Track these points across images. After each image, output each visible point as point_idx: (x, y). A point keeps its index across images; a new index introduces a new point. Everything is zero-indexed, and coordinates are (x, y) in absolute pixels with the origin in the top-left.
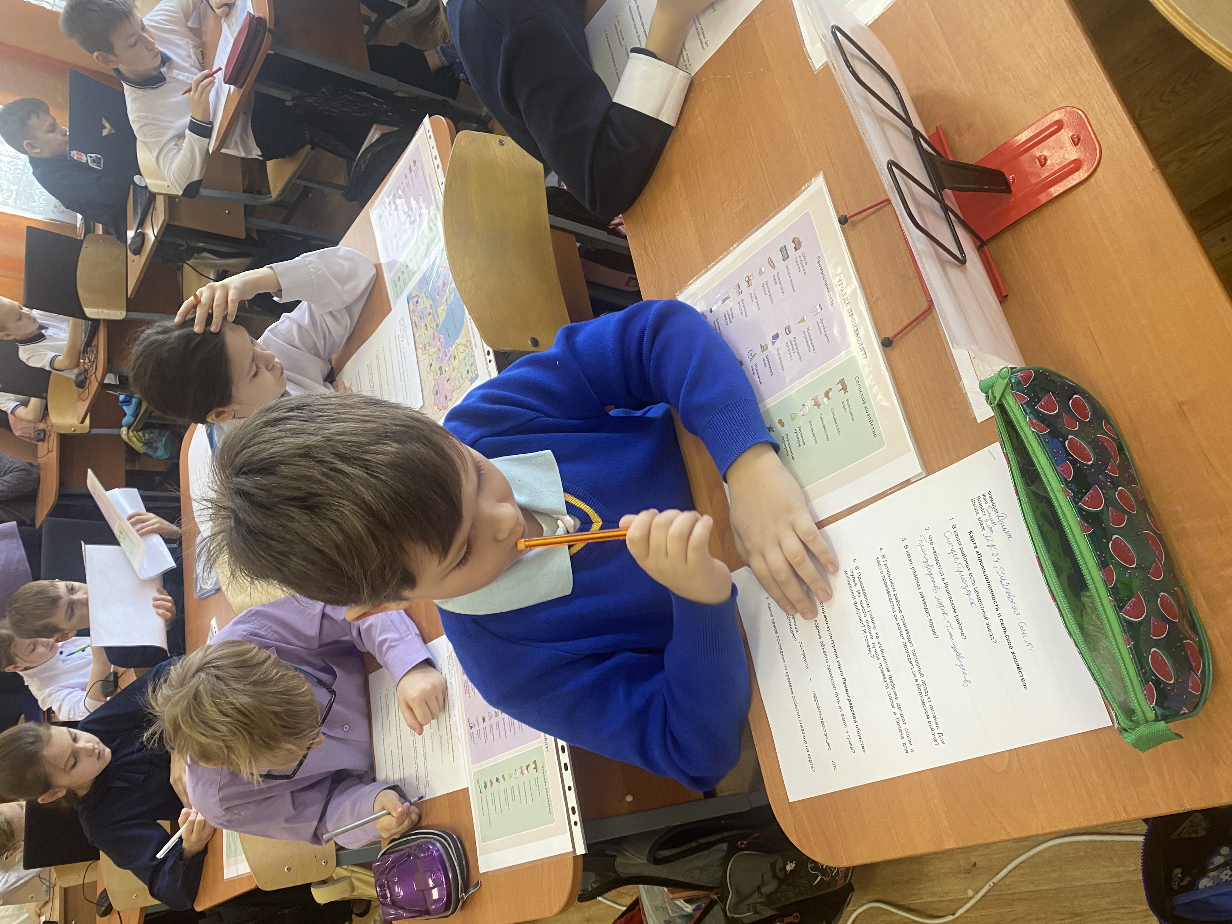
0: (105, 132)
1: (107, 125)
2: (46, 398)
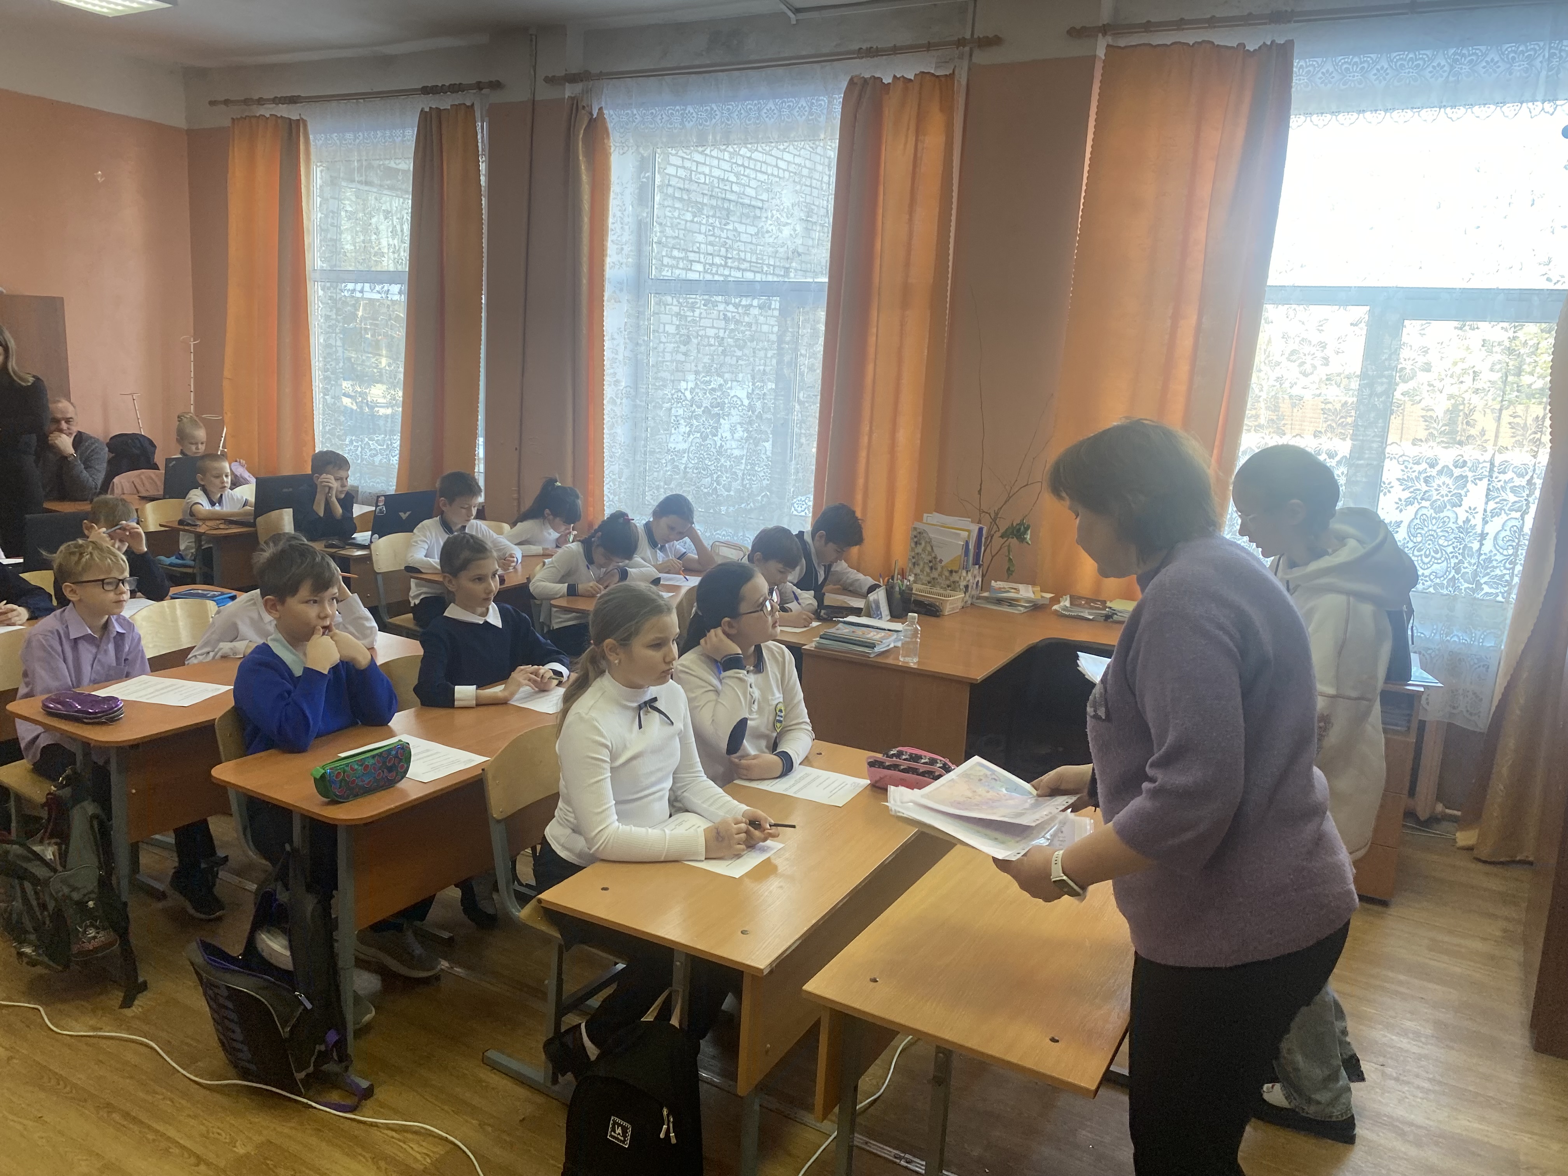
0: (402, 514)
1: (405, 515)
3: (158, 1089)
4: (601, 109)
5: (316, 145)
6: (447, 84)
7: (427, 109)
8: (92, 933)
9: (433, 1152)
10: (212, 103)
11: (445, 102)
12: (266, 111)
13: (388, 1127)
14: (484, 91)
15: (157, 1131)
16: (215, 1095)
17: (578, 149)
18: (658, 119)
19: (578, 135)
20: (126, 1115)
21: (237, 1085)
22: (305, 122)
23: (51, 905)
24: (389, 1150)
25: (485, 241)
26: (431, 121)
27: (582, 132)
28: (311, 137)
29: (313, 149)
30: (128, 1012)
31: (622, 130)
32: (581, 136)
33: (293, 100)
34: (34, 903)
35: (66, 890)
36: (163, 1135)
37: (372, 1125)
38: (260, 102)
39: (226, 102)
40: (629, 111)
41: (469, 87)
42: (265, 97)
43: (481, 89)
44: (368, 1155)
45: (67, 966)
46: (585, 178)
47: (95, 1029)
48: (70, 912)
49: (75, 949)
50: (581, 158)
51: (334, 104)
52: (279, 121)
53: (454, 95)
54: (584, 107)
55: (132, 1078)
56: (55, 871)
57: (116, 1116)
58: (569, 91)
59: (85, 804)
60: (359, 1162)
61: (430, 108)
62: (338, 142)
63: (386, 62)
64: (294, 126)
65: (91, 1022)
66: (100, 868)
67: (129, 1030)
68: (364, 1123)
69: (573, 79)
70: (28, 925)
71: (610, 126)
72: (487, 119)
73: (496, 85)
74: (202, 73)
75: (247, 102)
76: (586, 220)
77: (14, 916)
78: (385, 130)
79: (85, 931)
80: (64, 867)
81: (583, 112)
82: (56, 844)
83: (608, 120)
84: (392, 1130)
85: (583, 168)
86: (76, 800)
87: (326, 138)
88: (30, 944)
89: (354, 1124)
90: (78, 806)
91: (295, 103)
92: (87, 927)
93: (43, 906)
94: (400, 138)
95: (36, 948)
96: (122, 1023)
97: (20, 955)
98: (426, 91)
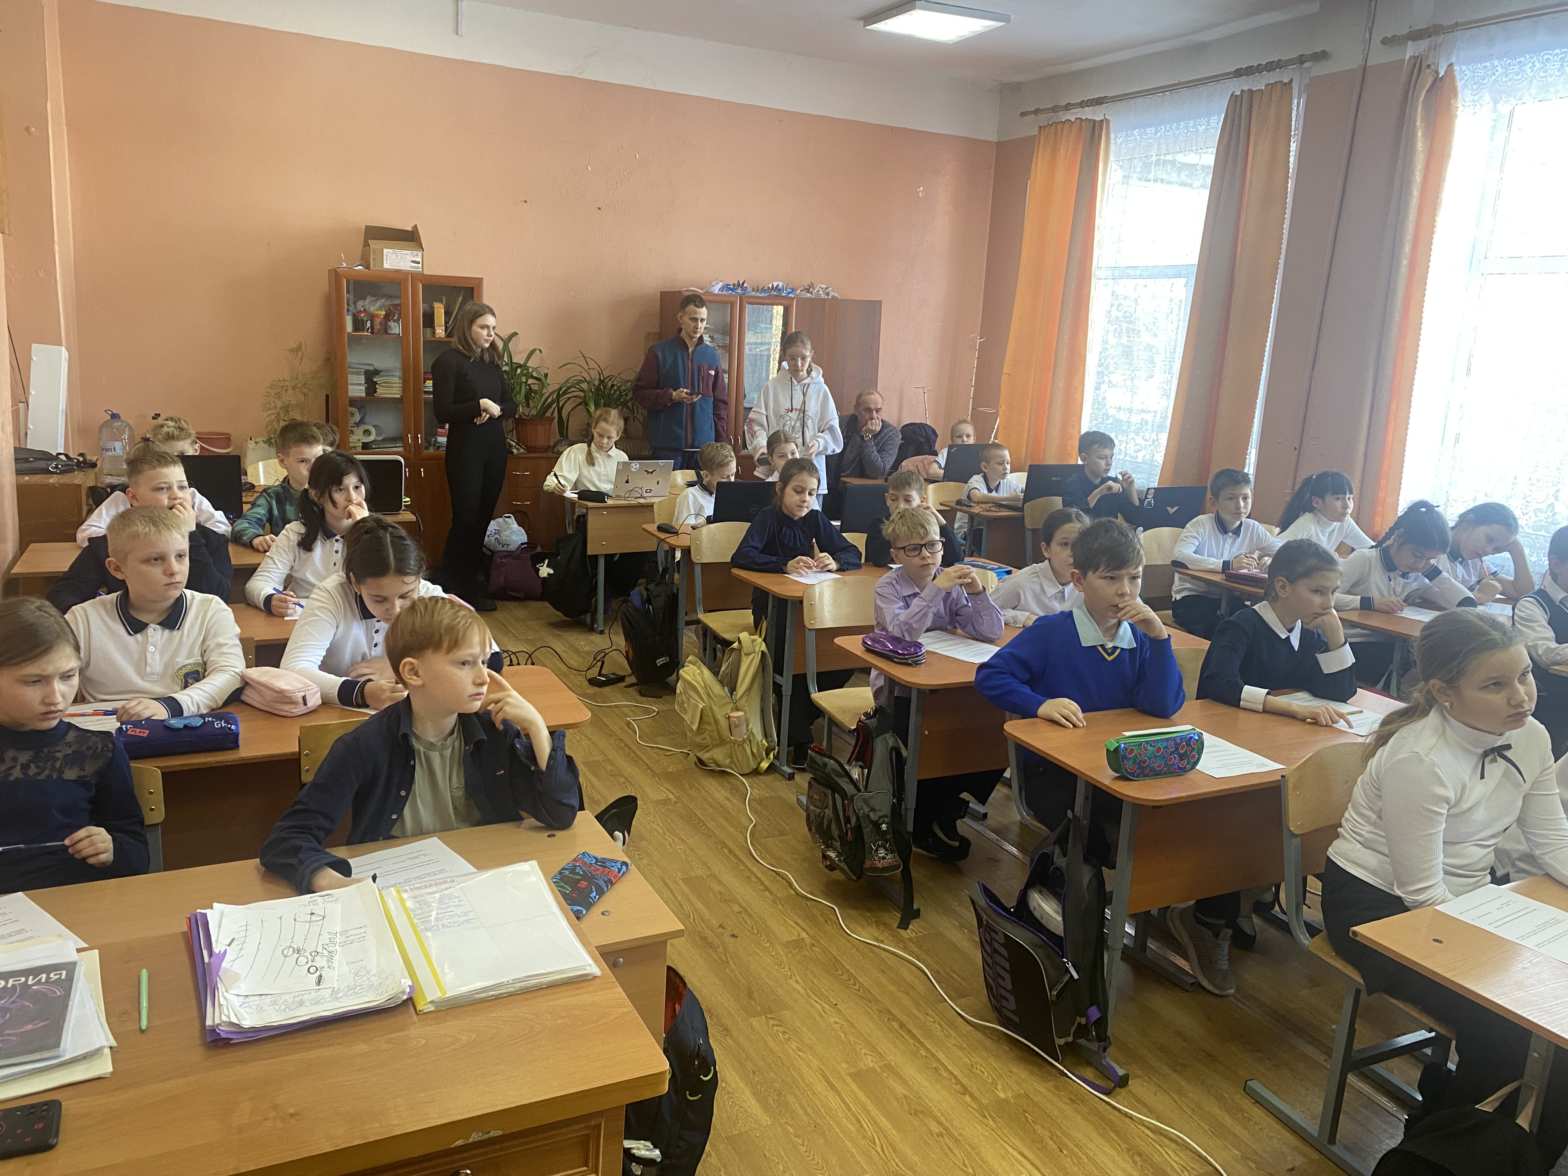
0: (1169, 509)
1: (1174, 509)
2: (943, 481)
3: (930, 1012)
4: (1451, 65)
5: (1116, 143)
6: (1264, 63)
7: (1238, 93)
8: (882, 853)
9: (1192, 1168)
10: (1023, 114)
11: (1259, 83)
12: (1071, 116)
13: (1142, 1123)
14: (1306, 65)
15: (928, 1050)
16: (978, 1033)
17: (1416, 115)
18: (1527, 68)
19: (1418, 98)
20: (902, 1025)
21: (998, 1030)
22: (1108, 121)
23: (853, 820)
24: (1144, 1147)
25: (1286, 226)
26: (1241, 104)
27: (1424, 94)
28: (1112, 136)
29: (1112, 148)
30: (904, 934)
31: (1475, 87)
32: (1422, 99)
33: (1099, 102)
34: (841, 815)
35: (866, 810)
36: (933, 1055)
37: (1126, 1115)
38: (1068, 107)
39: (1036, 112)
40: (1488, 64)
41: (1290, 62)
42: (1072, 102)
43: (1302, 63)
44: (1124, 1146)
45: (859, 878)
46: (1420, 145)
47: (877, 940)
48: (867, 830)
49: (867, 864)
50: (1418, 124)
51: (1140, 100)
52: (1083, 124)
53: (1271, 73)
54: (1428, 66)
55: (907, 994)
56: (859, 790)
57: (895, 1024)
58: (1411, 50)
59: (887, 735)
60: (1115, 1149)
61: (1242, 91)
62: (1138, 137)
63: (1197, 50)
64: (1097, 126)
65: (876, 934)
66: (894, 797)
67: (905, 949)
68: (1119, 1110)
69: (1416, 36)
70: (835, 833)
71: (1460, 84)
72: (1304, 95)
73: (1322, 56)
74: (1015, 89)
75: (1055, 109)
76: (1416, 193)
77: (826, 823)
78: (1189, 120)
79: (876, 851)
80: (866, 788)
81: (1428, 71)
82: (860, 767)
83: (1458, 77)
84: (1148, 1128)
85: (1420, 134)
86: (880, 731)
87: (1127, 136)
88: (835, 849)
89: (1108, 1107)
90: (881, 737)
91: (1102, 104)
92: (879, 846)
93: (848, 820)
94: (1203, 127)
95: (839, 855)
96: (899, 942)
97: (825, 857)
98: (1239, 73)
